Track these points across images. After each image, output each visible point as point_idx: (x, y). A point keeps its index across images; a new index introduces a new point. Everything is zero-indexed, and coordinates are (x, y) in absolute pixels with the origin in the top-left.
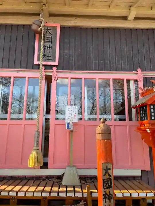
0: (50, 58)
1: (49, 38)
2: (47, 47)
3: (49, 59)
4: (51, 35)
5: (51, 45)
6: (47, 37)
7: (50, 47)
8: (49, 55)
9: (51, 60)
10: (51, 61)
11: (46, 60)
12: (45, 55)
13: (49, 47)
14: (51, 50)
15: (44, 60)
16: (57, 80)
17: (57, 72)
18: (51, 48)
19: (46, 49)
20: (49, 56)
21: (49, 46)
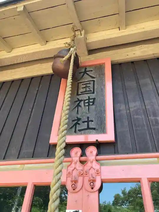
0: (92, 125)
1: (88, 85)
2: (83, 102)
3: (88, 128)
4: (93, 79)
5: (92, 96)
6: (85, 84)
7: (91, 101)
8: (88, 118)
9: (94, 129)
10: (94, 131)
11: (80, 130)
12: (79, 119)
13: (88, 103)
14: (93, 107)
15: (75, 132)
16: (100, 190)
17: (97, 160)
18: (93, 102)
19: (80, 106)
20: (88, 122)
21: (89, 99)
